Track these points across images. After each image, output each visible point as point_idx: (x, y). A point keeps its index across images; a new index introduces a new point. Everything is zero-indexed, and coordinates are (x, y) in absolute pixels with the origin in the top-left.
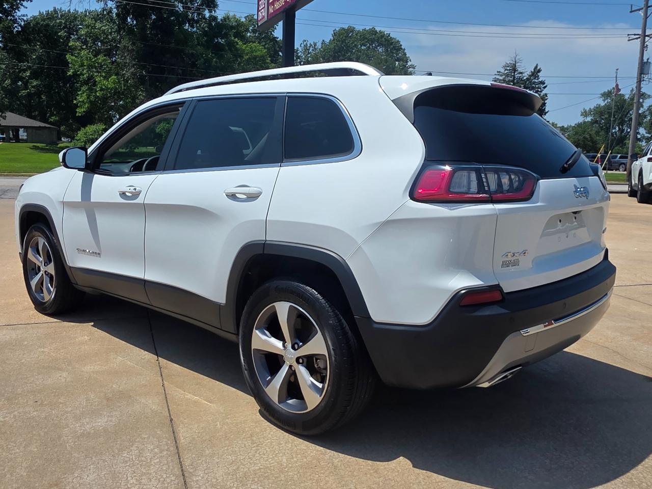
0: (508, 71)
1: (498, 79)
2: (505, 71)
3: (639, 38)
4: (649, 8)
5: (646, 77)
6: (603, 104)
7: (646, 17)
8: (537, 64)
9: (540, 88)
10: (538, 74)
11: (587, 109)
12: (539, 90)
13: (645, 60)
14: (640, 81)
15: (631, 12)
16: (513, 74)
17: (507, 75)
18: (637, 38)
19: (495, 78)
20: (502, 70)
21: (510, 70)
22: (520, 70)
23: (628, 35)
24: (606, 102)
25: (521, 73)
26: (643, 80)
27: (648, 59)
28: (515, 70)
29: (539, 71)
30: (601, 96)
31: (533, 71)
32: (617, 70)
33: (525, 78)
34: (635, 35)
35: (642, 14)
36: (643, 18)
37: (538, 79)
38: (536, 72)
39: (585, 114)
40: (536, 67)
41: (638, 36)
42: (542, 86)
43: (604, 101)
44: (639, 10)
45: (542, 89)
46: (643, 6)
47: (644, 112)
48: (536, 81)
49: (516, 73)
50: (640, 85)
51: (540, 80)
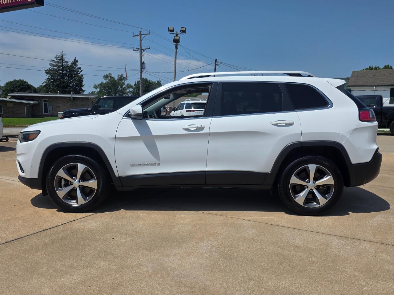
0: (58, 60)
1: (53, 64)
2: (57, 60)
3: (139, 50)
4: (142, 36)
5: (144, 70)
6: (104, 82)
7: (141, 40)
8: (76, 58)
9: (79, 72)
10: (77, 63)
11: (97, 84)
12: (78, 73)
13: (143, 62)
14: (141, 72)
15: (133, 36)
16: (62, 62)
17: (58, 62)
18: (137, 50)
19: (51, 63)
20: (55, 59)
21: (60, 59)
22: (66, 60)
23: (134, 48)
24: (106, 81)
25: (67, 62)
26: (143, 72)
27: (144, 61)
28: (63, 60)
29: (77, 61)
30: (103, 77)
31: (73, 61)
32: (126, 65)
33: (69, 65)
34: (137, 48)
35: (139, 38)
36: (139, 40)
37: (77, 66)
38: (75, 62)
39: (96, 87)
40: (75, 59)
41: (138, 49)
42: (80, 70)
43: (105, 80)
44: (137, 36)
45: (80, 72)
46: (139, 34)
47: (125, 87)
48: (76, 67)
49: (63, 62)
50: (142, 74)
51: (78, 67)
